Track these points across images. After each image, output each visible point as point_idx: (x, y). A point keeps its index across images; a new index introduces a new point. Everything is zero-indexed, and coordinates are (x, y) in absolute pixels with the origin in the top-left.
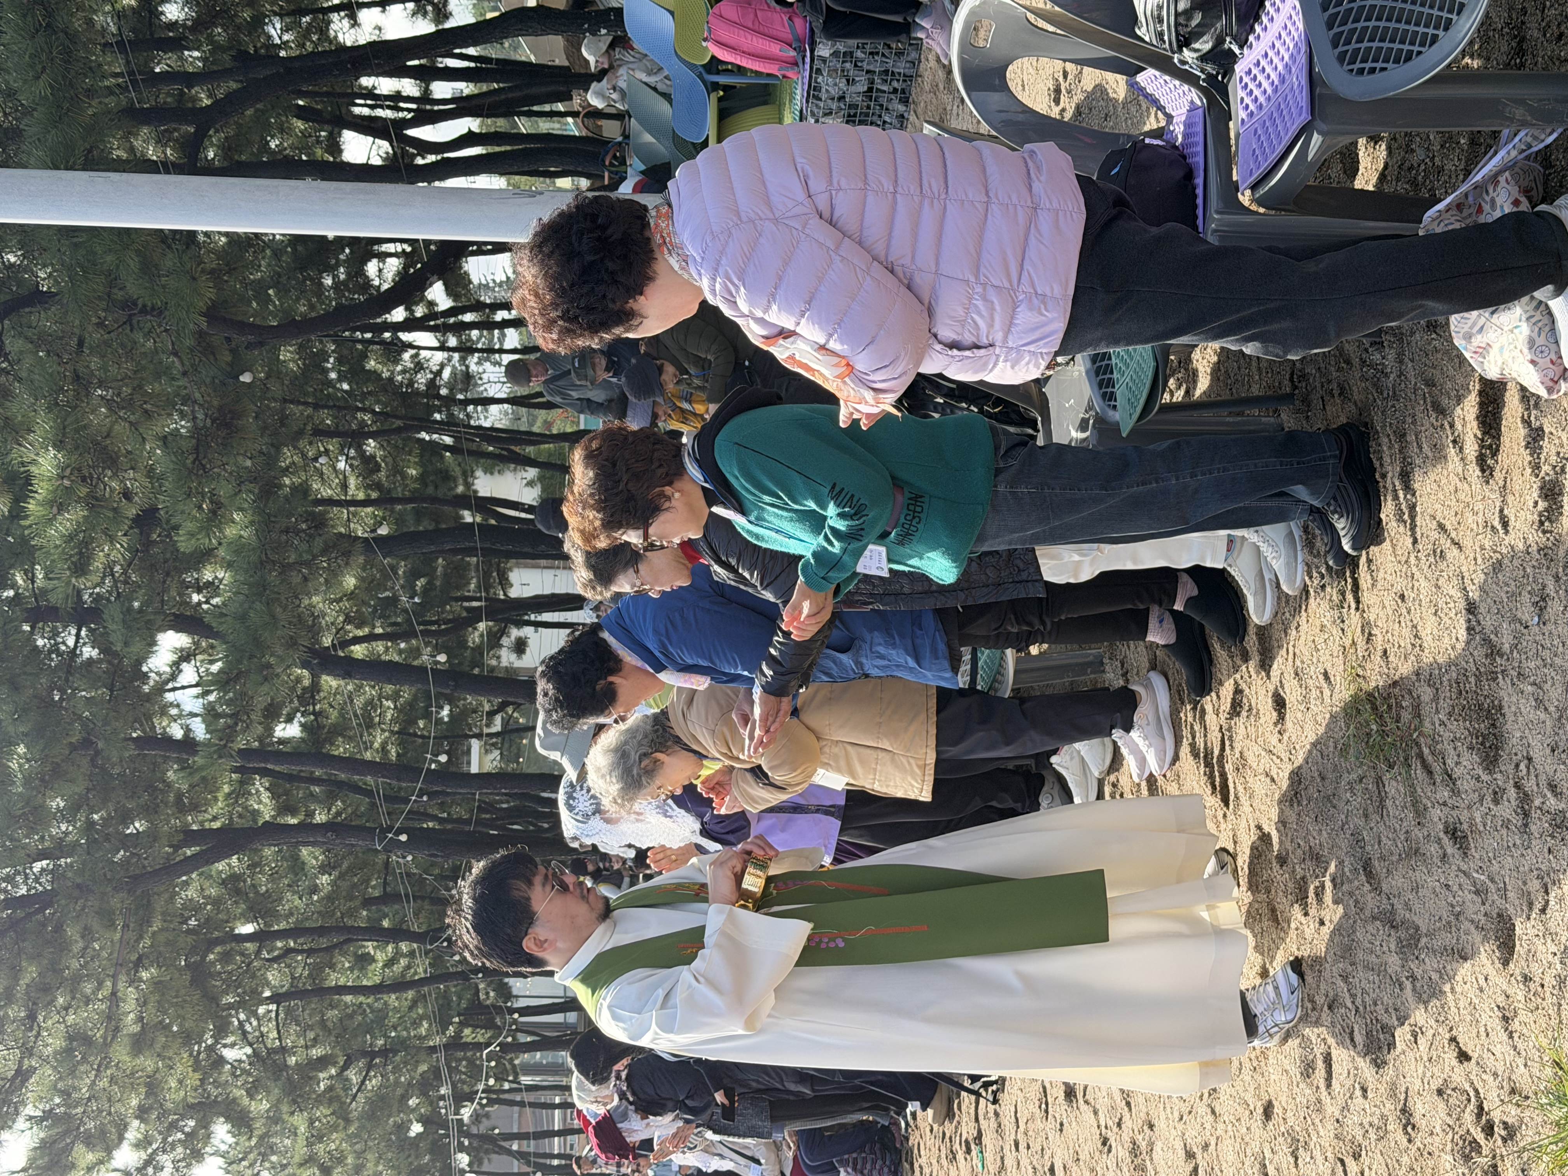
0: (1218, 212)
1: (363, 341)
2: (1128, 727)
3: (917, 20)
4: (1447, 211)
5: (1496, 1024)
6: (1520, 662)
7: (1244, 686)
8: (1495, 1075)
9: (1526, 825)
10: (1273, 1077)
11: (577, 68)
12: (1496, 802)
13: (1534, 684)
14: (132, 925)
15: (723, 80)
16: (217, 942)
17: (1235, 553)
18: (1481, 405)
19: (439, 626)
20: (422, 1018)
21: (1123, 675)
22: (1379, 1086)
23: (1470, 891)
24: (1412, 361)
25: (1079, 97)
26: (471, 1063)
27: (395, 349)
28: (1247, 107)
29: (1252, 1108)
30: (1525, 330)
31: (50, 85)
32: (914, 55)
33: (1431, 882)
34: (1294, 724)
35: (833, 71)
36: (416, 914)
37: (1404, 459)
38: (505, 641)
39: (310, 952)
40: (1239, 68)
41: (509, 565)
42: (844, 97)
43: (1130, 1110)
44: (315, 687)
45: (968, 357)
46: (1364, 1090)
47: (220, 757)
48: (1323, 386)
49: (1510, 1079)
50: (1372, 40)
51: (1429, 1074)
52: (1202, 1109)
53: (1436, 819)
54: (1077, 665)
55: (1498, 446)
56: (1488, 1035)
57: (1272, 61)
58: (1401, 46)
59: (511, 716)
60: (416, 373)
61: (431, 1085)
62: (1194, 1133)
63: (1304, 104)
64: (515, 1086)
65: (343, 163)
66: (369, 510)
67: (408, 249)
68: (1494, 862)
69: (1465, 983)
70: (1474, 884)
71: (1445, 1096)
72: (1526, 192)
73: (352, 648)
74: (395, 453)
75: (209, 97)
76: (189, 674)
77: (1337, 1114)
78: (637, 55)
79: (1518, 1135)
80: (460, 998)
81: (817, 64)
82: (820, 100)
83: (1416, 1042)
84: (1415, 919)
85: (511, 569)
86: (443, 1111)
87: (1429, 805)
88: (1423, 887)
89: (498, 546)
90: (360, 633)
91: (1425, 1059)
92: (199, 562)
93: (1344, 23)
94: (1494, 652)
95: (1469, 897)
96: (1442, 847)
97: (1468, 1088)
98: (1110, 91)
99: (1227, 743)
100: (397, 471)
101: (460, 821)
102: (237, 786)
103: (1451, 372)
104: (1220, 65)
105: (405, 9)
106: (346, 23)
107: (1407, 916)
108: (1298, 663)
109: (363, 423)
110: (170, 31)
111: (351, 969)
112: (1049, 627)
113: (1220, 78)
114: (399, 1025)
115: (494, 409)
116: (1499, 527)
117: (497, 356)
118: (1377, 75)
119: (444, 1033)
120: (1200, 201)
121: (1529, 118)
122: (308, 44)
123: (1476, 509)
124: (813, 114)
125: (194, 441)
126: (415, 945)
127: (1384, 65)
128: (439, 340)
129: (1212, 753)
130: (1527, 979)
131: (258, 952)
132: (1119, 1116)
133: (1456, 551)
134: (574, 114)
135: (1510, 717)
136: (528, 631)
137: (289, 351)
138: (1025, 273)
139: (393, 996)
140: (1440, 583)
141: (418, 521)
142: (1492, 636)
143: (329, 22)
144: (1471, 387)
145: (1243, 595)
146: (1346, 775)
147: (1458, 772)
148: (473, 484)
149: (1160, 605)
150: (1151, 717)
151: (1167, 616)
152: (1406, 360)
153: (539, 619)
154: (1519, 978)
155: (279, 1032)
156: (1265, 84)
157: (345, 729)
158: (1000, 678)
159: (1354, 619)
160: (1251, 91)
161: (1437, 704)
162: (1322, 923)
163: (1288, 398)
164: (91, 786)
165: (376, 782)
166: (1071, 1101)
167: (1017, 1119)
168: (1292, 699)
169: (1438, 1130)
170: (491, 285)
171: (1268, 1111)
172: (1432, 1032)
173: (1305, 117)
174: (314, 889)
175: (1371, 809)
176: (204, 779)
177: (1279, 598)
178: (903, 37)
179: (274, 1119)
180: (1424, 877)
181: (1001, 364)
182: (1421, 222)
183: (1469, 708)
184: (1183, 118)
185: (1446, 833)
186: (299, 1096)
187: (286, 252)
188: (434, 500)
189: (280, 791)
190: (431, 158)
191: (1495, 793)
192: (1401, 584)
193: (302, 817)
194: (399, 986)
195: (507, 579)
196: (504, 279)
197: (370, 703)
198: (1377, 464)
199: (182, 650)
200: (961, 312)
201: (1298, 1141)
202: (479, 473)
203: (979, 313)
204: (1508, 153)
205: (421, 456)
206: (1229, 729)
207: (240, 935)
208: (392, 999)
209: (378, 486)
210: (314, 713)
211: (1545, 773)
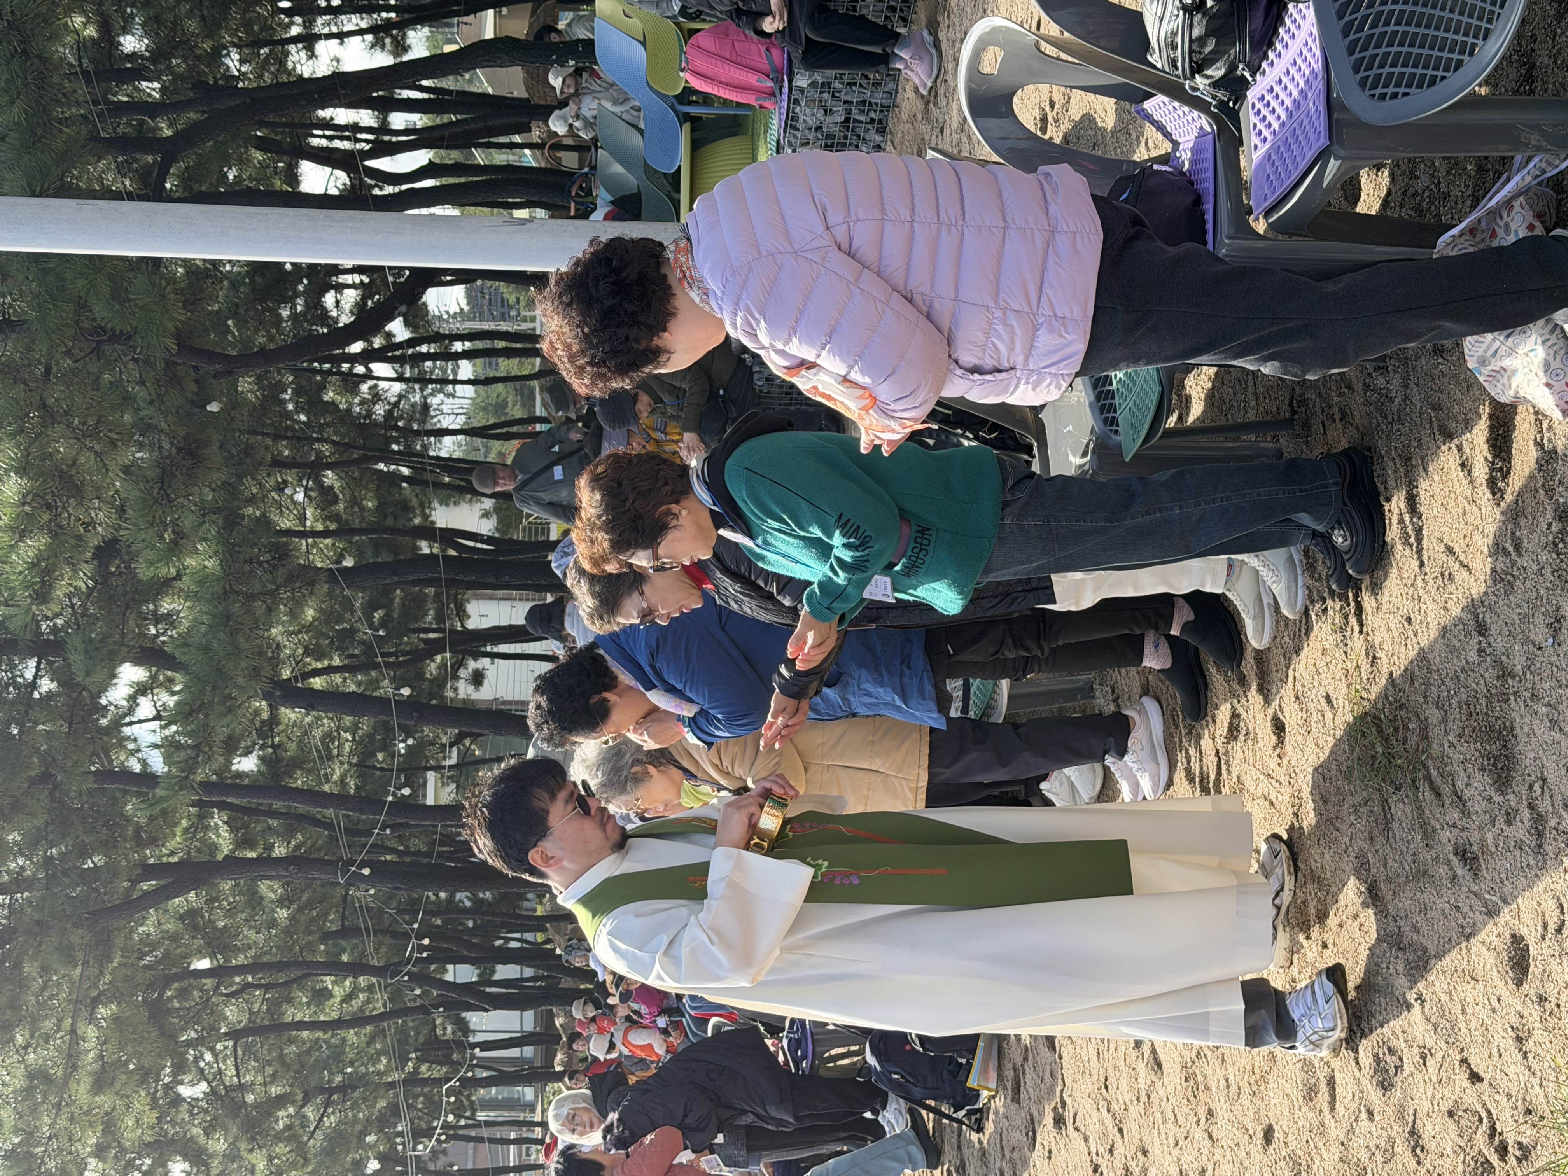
0: (1229, 237)
1: (321, 372)
2: (1122, 752)
3: (896, 51)
4: (1461, 236)
5: (1510, 1045)
6: (1534, 683)
7: (1241, 710)
8: (1509, 1095)
9: (1540, 846)
10: (1273, 1101)
11: (536, 99)
12: (1509, 823)
13: (1549, 705)
14: (91, 961)
15: (693, 110)
16: (176, 978)
17: (1234, 578)
18: (1492, 428)
19: (397, 657)
20: (379, 1053)
21: (1113, 701)
22: (1386, 1108)
23: (1481, 912)
24: (1417, 385)
25: (1066, 126)
26: (429, 1099)
27: (352, 382)
28: (1260, 133)
29: (1251, 1132)
30: (1540, 353)
31: (25, 111)
32: (891, 86)
33: (1440, 904)
34: (1294, 747)
35: (810, 102)
36: (376, 950)
37: (1410, 482)
38: (462, 673)
39: (267, 987)
40: (1252, 95)
41: (466, 597)
42: (821, 127)
43: (1123, 1136)
44: (274, 720)
45: (989, 381)
46: (1370, 1113)
47: (181, 789)
48: (1323, 411)
49: (1525, 1100)
50: (1394, 65)
51: (1438, 1096)
52: (1199, 1134)
53: (1445, 841)
54: (1068, 690)
55: (1509, 469)
56: (1500, 1056)
57: (1286, 88)
58: (1424, 72)
59: (468, 749)
60: (374, 404)
61: (388, 1121)
62: (1190, 1158)
63: (1322, 129)
64: (471, 1122)
65: (300, 193)
66: (328, 541)
67: (366, 280)
68: (1506, 882)
69: (1477, 1004)
70: (1486, 905)
71: (1456, 1118)
72: (1539, 216)
73: (312, 680)
74: (352, 484)
75: (170, 126)
76: (146, 707)
77: (1342, 1137)
78: (604, 85)
79: (1533, 1154)
80: (418, 1033)
81: (795, 94)
82: (798, 130)
83: (1425, 1064)
84: (1424, 941)
85: (468, 601)
86: (400, 1148)
87: (1438, 827)
88: (1431, 908)
89: (461, 577)
90: (319, 665)
91: (1435, 1080)
92: (158, 594)
93: (1364, 49)
94: (1506, 673)
95: (1481, 918)
96: (1451, 869)
97: (1480, 1110)
98: (1098, 120)
99: (1224, 767)
100: (354, 502)
101: (418, 853)
102: (195, 820)
103: (1459, 396)
104: (1232, 92)
105: (364, 40)
106: (303, 54)
107: (1415, 937)
108: (1298, 686)
109: (319, 453)
110: (130, 62)
111: (308, 1004)
112: (1047, 651)
113: (1231, 104)
114: (357, 1060)
115: (448, 440)
116: (1511, 549)
117: (450, 386)
118: (1400, 100)
119: (403, 1069)
120: (1209, 226)
121: (1544, 144)
122: (266, 74)
123: (1486, 531)
124: (790, 144)
125: (159, 470)
126: (374, 980)
127: (1408, 90)
128: (396, 371)
129: (1208, 777)
130: (1542, 999)
131: (217, 988)
132: (1110, 1142)
133: (1464, 573)
134: (531, 146)
135: (1524, 739)
136: (485, 662)
137: (246, 382)
138: (1044, 299)
139: (352, 1031)
140: (1448, 606)
141: (377, 553)
142: (1504, 658)
143: (287, 53)
144: (1481, 411)
145: (1241, 620)
146: (1350, 798)
147: (1468, 793)
148: (430, 515)
149: (1157, 630)
150: (1145, 742)
151: (1163, 641)
152: (1412, 384)
153: (496, 650)
154: (1534, 998)
155: (237, 1069)
156: (1279, 110)
157: (304, 763)
158: (993, 703)
159: (1358, 642)
160: (1264, 118)
161: (1446, 726)
162: (1325, 946)
163: (1288, 423)
164: (49, 821)
165: (337, 816)
166: (1060, 1128)
167: (1002, 1147)
168: (1292, 723)
169: (1449, 1151)
170: (445, 316)
171: (1268, 1135)
172: (1441, 1053)
173: (1324, 141)
174: (272, 923)
175: (1376, 832)
176: (164, 813)
177: (1277, 622)
178: (882, 68)
179: (232, 1156)
180: (1432, 899)
181: (1022, 387)
182: (1435, 247)
183: (1480, 729)
184: (1191, 144)
185: (1456, 854)
186: (258, 1133)
187: (245, 283)
188: (394, 531)
189: (239, 825)
190: (389, 190)
191: (1508, 814)
192: (1407, 607)
193: (260, 850)
194: (358, 1021)
195: (464, 611)
196: (458, 311)
197: (328, 737)
198: (1381, 488)
199: (138, 684)
200: (981, 336)
201: (1300, 1164)
202: (436, 505)
203: (1000, 338)
204: (1523, 179)
205: (379, 488)
206: (1226, 753)
207: (196, 971)
208: (351, 1035)
209: (336, 518)
210: (273, 746)
211: (1561, 793)
